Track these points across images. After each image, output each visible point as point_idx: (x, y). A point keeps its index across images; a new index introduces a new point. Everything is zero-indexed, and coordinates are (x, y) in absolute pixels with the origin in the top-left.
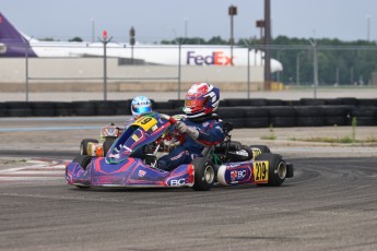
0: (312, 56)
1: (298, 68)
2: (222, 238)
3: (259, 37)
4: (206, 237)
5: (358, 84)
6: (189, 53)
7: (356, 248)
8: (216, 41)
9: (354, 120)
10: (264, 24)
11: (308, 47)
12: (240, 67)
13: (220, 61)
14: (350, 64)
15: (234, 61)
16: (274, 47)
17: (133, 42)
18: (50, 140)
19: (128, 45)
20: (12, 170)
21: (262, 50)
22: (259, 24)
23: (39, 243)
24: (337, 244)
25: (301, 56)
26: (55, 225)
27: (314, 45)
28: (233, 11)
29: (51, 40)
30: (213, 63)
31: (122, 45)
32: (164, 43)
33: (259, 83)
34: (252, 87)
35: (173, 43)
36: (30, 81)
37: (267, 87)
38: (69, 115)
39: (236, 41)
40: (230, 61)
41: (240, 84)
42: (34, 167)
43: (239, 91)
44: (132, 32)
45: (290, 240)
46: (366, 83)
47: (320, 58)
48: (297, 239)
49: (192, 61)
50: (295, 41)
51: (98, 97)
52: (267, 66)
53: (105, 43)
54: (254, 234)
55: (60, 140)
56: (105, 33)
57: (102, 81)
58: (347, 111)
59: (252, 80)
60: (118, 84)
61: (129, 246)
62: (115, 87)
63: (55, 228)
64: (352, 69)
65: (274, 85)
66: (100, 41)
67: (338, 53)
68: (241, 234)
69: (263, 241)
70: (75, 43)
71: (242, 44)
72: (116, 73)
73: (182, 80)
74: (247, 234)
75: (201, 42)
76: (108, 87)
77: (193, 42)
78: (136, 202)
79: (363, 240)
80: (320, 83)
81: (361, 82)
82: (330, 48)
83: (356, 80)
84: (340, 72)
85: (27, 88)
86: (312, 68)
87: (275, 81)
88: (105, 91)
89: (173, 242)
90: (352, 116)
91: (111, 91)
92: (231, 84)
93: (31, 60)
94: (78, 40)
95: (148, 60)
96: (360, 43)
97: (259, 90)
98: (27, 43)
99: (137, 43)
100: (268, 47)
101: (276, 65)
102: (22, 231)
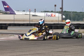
0: (71, 15)
1: (68, 17)
2: (54, 51)
3: (60, 11)
4: (51, 51)
5: (80, 21)
6: (46, 14)
7: (81, 54)
8: (52, 12)
9: (80, 28)
10: (62, 8)
11: (71, 13)
12: (57, 17)
13: (53, 16)
14: (79, 16)
15: (56, 16)
16: (63, 13)
17: (35, 12)
18: (19, 31)
19: (34, 12)
20: (11, 37)
21: (61, 14)
22: (61, 8)
23: (18, 52)
24: (77, 53)
25: (69, 15)
26: (20, 48)
27: (72, 13)
28: (55, 6)
29: (19, 11)
30: (51, 16)
31: (33, 12)
32: (41, 12)
33: (60, 20)
34: (59, 21)
35: (43, 12)
36: (15, 19)
37: (62, 21)
38: (22, 26)
39: (56, 12)
40: (55, 16)
41: (56, 20)
42: (16, 36)
43: (56, 22)
44: (35, 10)
45: (68, 52)
46: (82, 20)
47: (73, 15)
48: (69, 52)
49: (47, 16)
50: (68, 12)
51: (28, 23)
52: (62, 17)
53: (30, 12)
54: (60, 50)
55: (21, 31)
56: (30, 10)
57: (29, 19)
58: (78, 26)
59: (59, 20)
60: (32, 20)
61: (35, 53)
62: (32, 21)
63: (20, 49)
64: (79, 18)
65: (63, 21)
66: (29, 11)
67: (76, 14)
68: (58, 51)
69: (62, 52)
70: (24, 12)
71: (57, 12)
72: (32, 18)
73: (45, 19)
74: (59, 51)
75: (49, 12)
76: (30, 21)
77: (47, 12)
78: (36, 44)
79: (82, 52)
80: (73, 20)
81: (81, 20)
82: (75, 13)
83: (80, 20)
84: (77, 18)
85: (14, 21)
86: (71, 17)
87: (64, 20)
88: (30, 22)
89: (44, 52)
90: (79, 27)
91: (31, 21)
92: (55, 20)
93: (15, 15)
94: (24, 11)
95: (38, 15)
96: (81, 12)
97: (60, 21)
98: (14, 12)
99: (36, 12)
100: (62, 13)
101: (64, 17)
102: (14, 49)
